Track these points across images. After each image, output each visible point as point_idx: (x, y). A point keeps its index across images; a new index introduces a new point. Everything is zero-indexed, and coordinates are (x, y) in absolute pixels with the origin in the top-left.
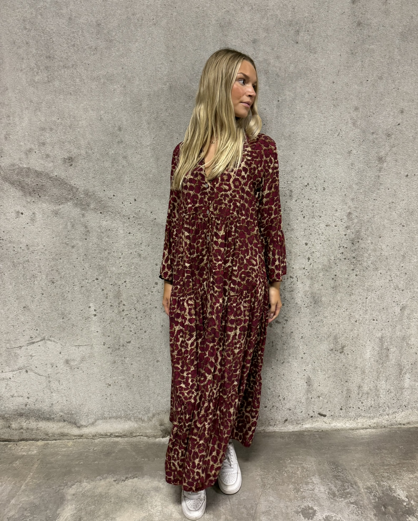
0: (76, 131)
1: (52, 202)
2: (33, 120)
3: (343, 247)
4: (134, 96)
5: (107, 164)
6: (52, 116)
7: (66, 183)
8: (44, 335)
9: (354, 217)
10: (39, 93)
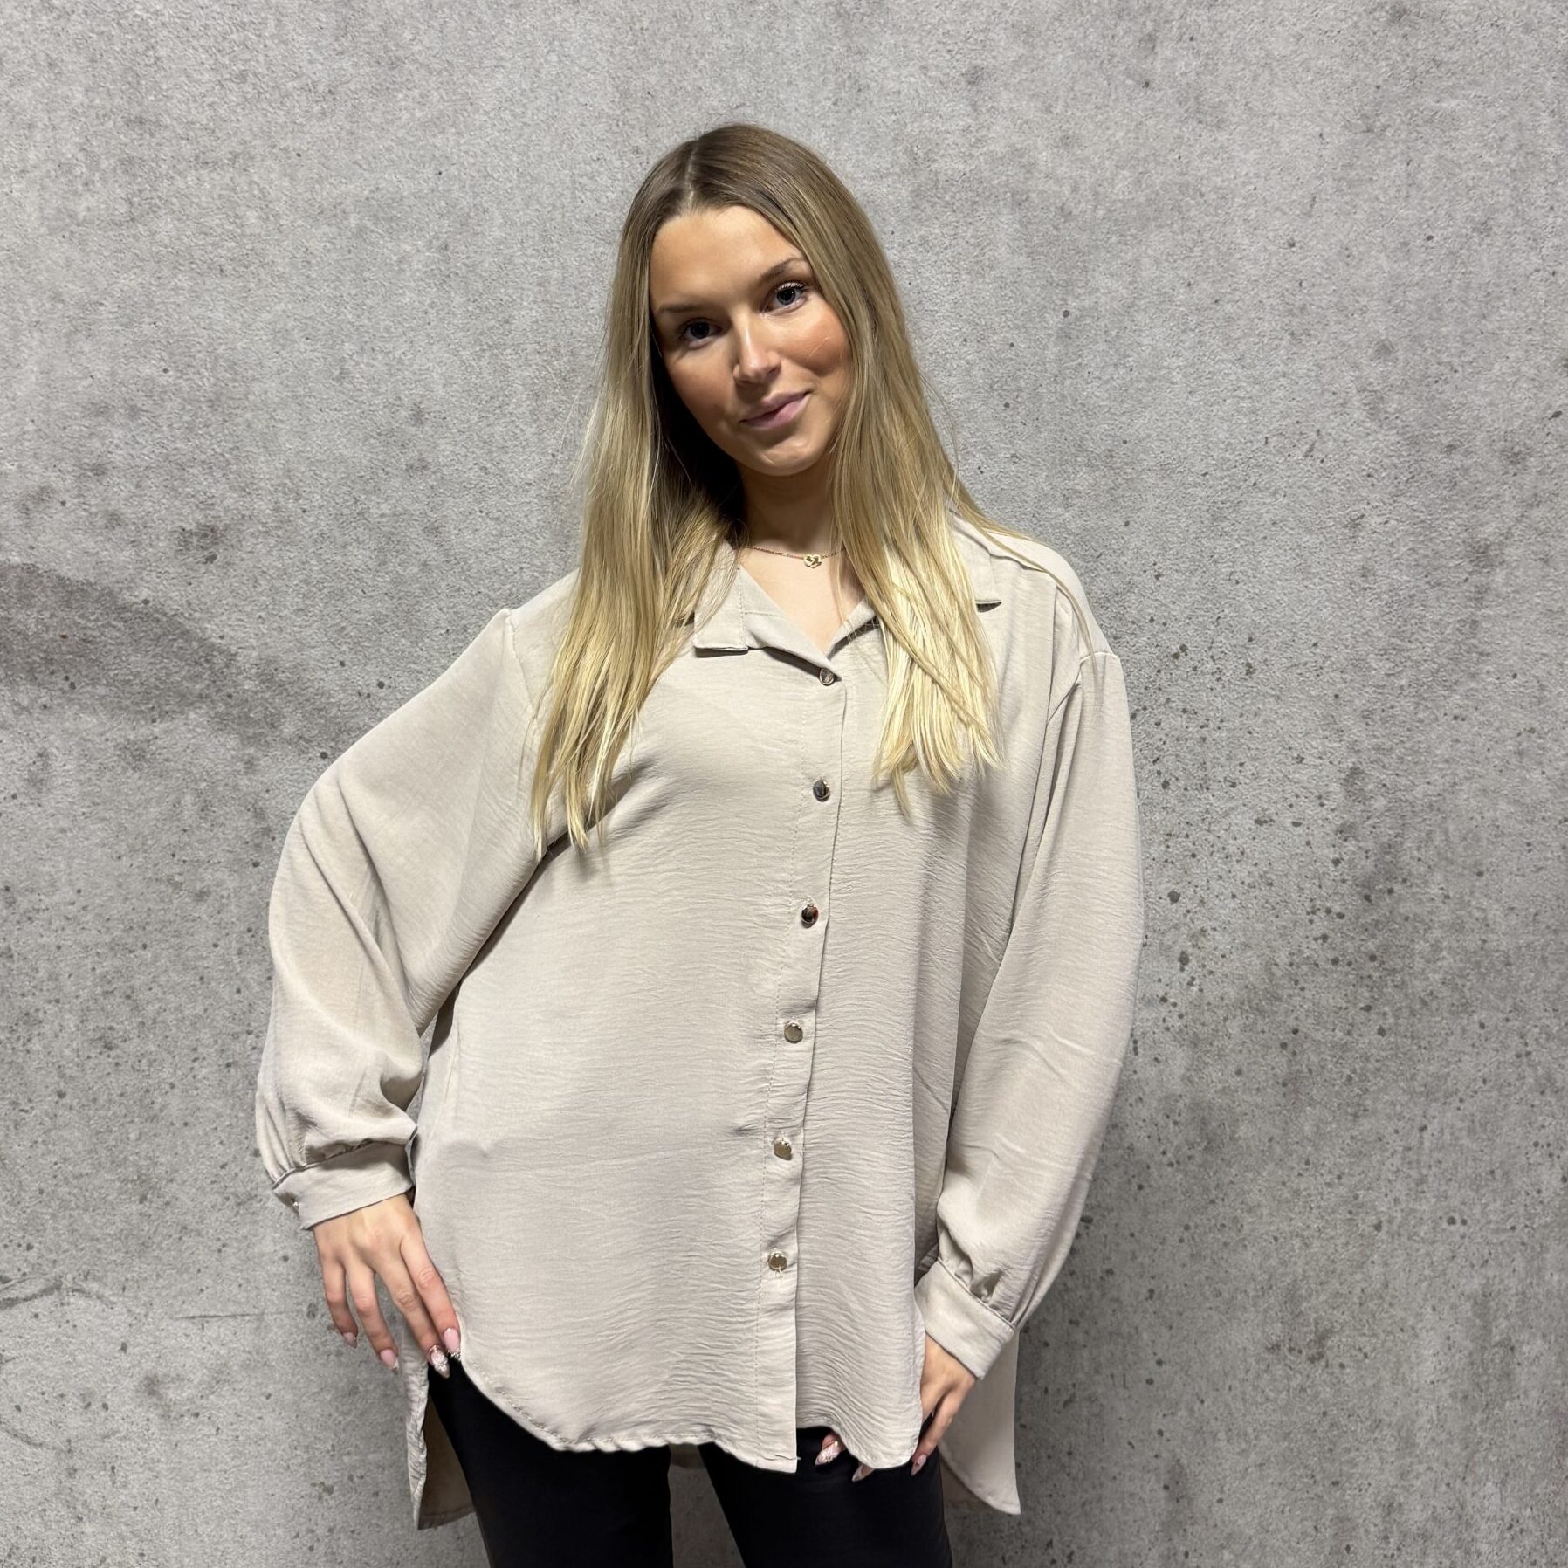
0: (239, 420)
1: (121, 708)
2: (58, 374)
3: (1328, 911)
4: (480, 285)
5: (359, 557)
6: (141, 360)
7: (188, 632)
8: (57, 1270)
9: (1370, 787)
10: (91, 264)
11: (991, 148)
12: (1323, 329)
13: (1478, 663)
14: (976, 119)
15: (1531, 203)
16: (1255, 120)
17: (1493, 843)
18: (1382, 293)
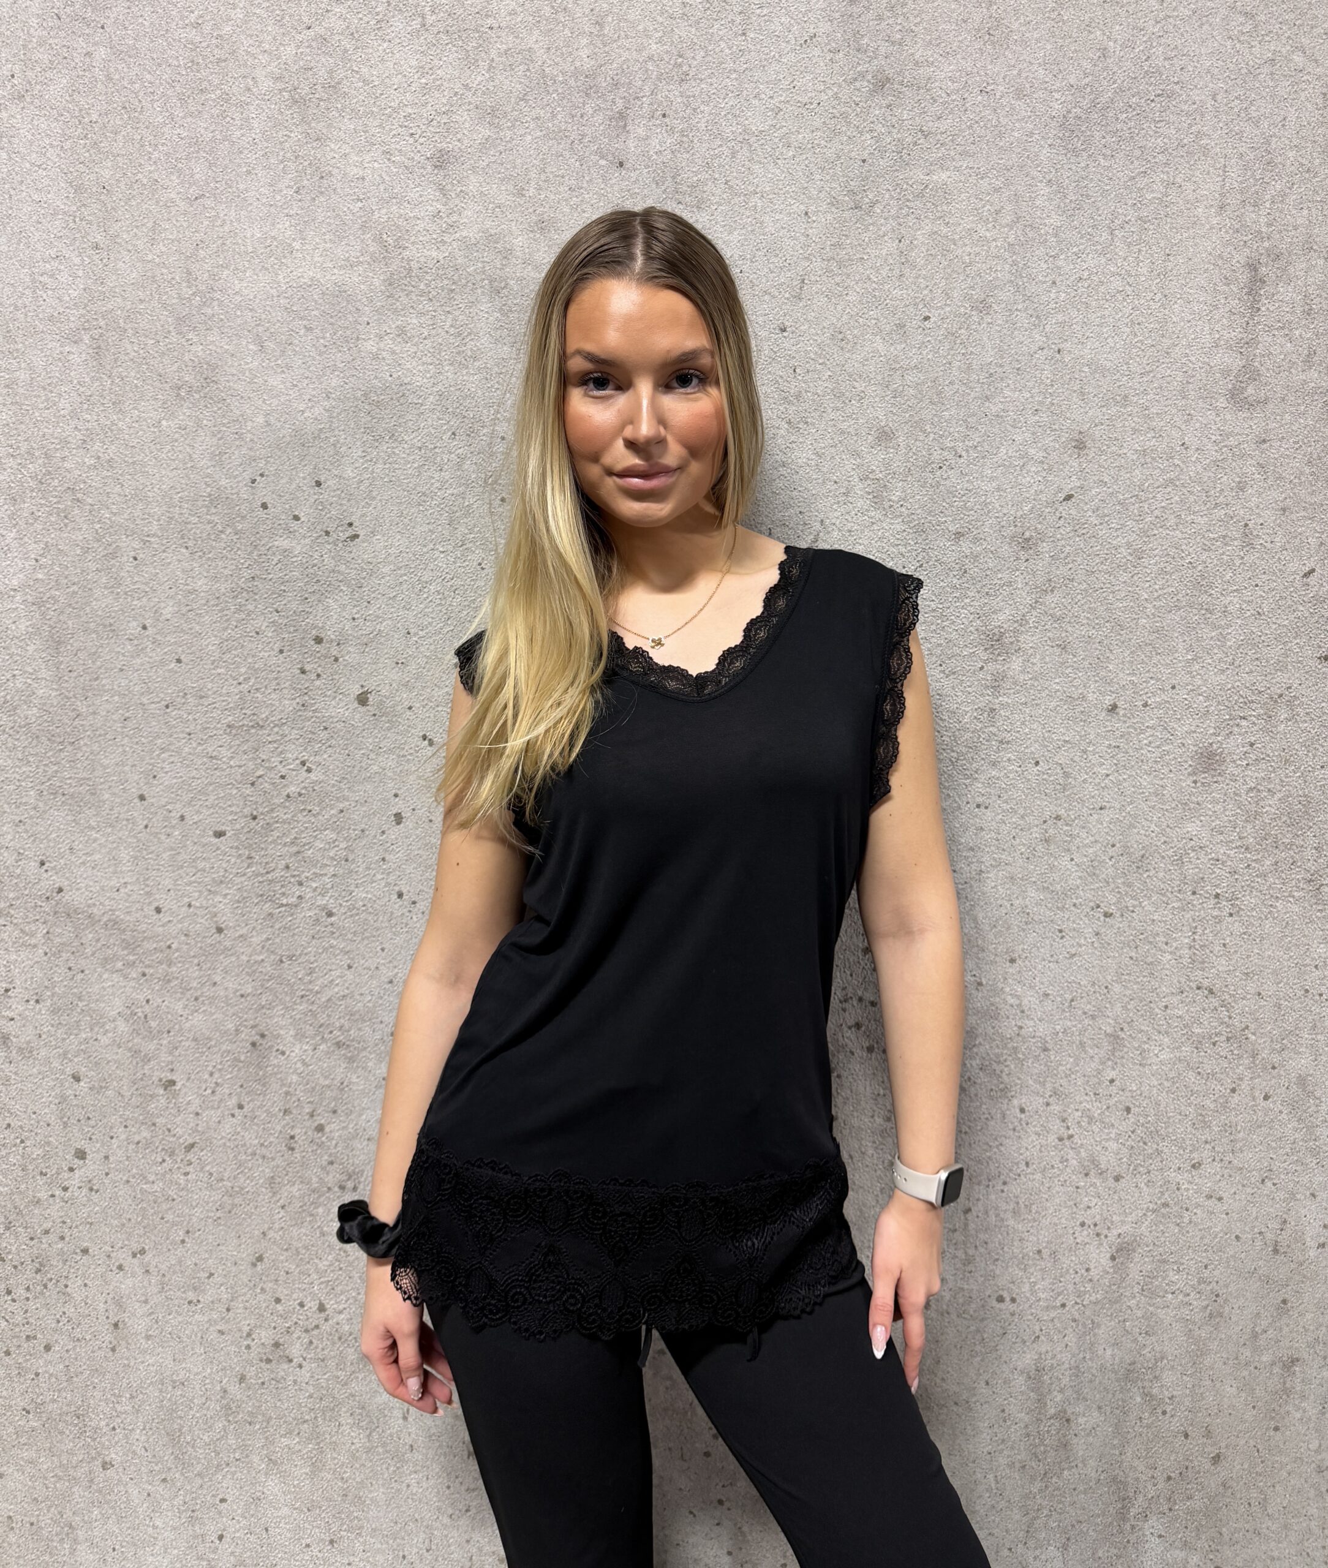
11: (464, 234)
12: (821, 416)
13: (998, 751)
14: (445, 204)
15: (1032, 278)
16: (736, 200)
17: (1024, 930)
18: (879, 378)
